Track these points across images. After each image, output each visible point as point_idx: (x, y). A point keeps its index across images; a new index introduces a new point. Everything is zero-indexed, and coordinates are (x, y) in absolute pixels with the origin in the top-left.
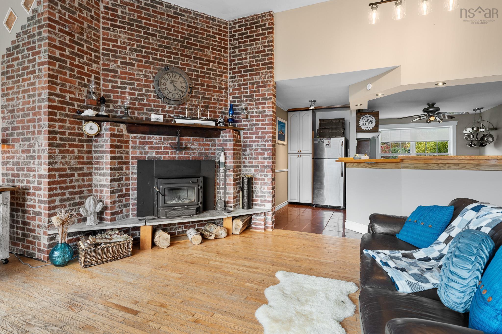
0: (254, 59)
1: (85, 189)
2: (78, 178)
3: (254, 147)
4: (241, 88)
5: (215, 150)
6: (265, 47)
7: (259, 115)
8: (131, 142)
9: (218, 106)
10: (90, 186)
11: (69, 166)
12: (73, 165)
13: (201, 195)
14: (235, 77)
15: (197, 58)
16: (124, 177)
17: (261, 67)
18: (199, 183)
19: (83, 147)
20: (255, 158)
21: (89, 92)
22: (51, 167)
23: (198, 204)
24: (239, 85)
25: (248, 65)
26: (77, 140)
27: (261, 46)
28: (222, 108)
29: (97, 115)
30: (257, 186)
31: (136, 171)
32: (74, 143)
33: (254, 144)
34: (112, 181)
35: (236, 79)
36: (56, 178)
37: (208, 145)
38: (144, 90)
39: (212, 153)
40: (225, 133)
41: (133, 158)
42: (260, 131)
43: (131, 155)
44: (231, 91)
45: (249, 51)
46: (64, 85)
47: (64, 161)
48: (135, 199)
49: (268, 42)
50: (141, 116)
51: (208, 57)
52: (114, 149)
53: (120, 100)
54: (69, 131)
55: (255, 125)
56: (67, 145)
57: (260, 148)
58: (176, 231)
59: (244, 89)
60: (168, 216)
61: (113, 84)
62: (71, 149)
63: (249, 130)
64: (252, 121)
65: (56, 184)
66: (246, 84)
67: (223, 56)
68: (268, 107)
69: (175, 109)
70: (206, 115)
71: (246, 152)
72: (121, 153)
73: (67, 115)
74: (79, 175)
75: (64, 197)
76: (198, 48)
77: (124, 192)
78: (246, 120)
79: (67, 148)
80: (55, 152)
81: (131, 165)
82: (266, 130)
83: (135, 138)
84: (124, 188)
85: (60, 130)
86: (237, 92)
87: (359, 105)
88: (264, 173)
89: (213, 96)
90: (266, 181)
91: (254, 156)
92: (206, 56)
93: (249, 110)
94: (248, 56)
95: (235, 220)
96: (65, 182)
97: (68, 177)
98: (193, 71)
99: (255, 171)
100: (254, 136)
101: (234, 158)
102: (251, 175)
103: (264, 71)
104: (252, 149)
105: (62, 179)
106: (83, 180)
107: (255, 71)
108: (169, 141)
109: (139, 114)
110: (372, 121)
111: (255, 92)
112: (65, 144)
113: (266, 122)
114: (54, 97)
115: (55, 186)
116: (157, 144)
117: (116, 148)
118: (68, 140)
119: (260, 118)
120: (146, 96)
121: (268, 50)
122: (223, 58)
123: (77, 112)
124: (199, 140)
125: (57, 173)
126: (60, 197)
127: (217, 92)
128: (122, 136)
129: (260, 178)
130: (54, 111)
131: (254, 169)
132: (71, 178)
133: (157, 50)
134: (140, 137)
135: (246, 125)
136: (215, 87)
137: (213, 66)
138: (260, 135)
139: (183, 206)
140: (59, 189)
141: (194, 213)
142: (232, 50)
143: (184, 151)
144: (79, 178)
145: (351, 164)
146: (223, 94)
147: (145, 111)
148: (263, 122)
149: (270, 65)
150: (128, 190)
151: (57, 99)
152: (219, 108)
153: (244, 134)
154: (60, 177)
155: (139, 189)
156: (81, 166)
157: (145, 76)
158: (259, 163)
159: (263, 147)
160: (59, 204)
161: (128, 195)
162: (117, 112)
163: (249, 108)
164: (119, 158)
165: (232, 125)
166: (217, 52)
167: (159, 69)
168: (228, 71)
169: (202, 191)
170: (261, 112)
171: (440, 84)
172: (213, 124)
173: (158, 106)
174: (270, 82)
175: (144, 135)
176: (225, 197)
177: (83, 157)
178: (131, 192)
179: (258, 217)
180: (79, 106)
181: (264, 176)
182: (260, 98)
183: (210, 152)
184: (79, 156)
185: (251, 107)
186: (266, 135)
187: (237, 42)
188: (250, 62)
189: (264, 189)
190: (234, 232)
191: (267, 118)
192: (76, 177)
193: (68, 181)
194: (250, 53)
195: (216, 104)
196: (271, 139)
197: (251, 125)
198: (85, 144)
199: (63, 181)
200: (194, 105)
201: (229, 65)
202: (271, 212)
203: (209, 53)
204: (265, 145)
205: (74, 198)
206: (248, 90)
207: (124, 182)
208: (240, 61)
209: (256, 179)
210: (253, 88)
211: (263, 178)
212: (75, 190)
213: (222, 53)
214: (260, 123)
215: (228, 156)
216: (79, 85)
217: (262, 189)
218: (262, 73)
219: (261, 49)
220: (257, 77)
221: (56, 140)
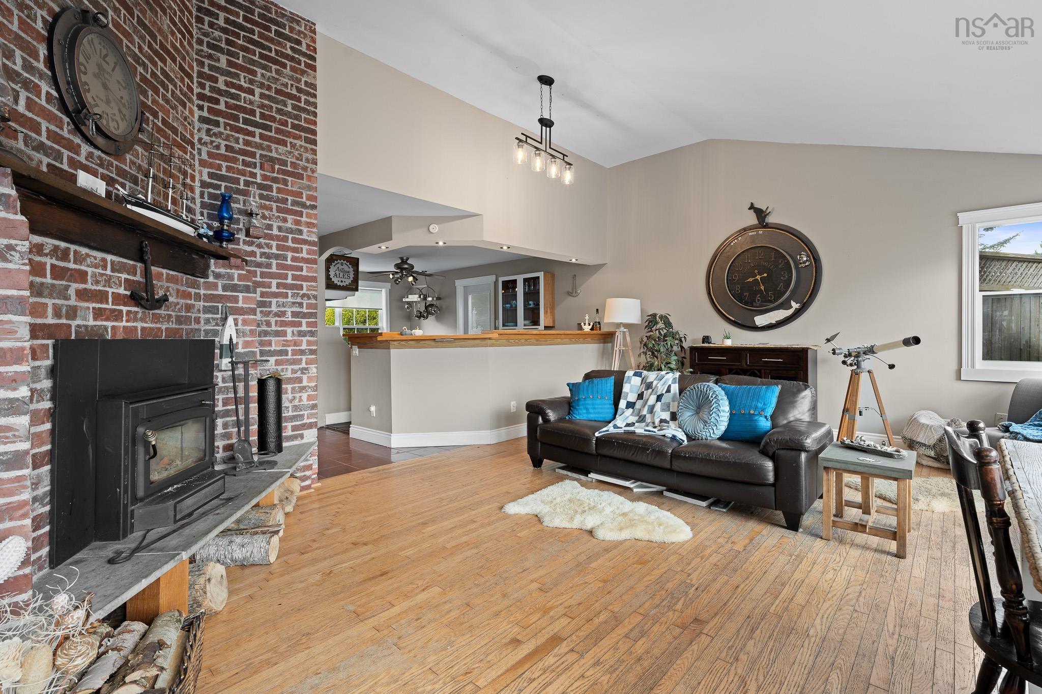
0: (274, 105)
3: (274, 308)
4: (236, 159)
7: (287, 237)
14: (216, 123)
15: (144, 26)
17: (289, 129)
20: (277, 334)
24: (230, 149)
25: (258, 110)
33: (274, 301)
35: (221, 129)
37: (190, 296)
39: (195, 320)
40: (224, 266)
42: (290, 273)
44: (204, 156)
45: (260, 78)
51: (164, 38)
55: (277, 257)
57: (289, 311)
59: (246, 164)
63: (259, 265)
64: (269, 246)
66: (251, 154)
67: (188, 53)
68: (309, 225)
78: (253, 242)
82: (304, 273)
83: (41, 250)
86: (224, 164)
88: (301, 366)
89: (173, 155)
90: (305, 383)
91: (274, 328)
92: (159, 30)
93: (260, 219)
94: (257, 90)
99: (277, 363)
100: (274, 282)
103: (298, 142)
104: (270, 312)
107: (277, 133)
108: (124, 277)
110: (348, 272)
111: (275, 180)
113: (304, 255)
116: (97, 282)
119: (290, 244)
120: (25, 85)
121: (307, 103)
122: (187, 58)
124: (177, 281)
127: (180, 147)
129: (290, 378)
131: (274, 358)
134: (55, 252)
135: (253, 254)
136: (176, 132)
137: (171, 69)
138: (289, 281)
142: (206, 49)
145: (403, 343)
146: (188, 157)
148: (296, 255)
149: (311, 136)
158: (287, 343)
159: (298, 310)
166: (178, 35)
168: (195, 100)
170: (291, 231)
174: (312, 171)
175: (63, 245)
181: (299, 372)
182: (289, 198)
185: (267, 213)
186: (305, 284)
187: (223, 36)
188: (263, 106)
189: (300, 400)
191: (305, 247)
194: (262, 84)
196: (315, 293)
197: (265, 255)
203: (166, 27)
204: (301, 305)
206: (258, 171)
208: (233, 91)
210: (271, 172)
211: (297, 378)
213: (186, 44)
214: (289, 254)
217: (296, 402)
218: (293, 146)
219: (289, 91)
220: (281, 149)
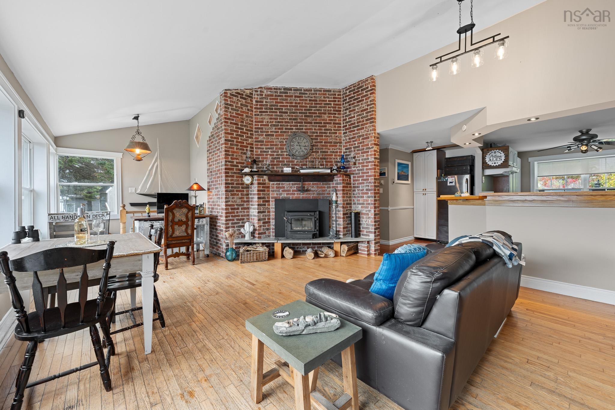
0: (360, 117)
1: (245, 218)
3: (361, 188)
4: (351, 141)
5: (330, 191)
6: (368, 106)
7: (364, 162)
8: (271, 187)
9: (333, 157)
10: (248, 215)
11: (236, 203)
12: (238, 202)
13: (318, 224)
14: (346, 133)
15: (317, 123)
16: (267, 211)
17: (365, 122)
18: (315, 216)
19: (244, 191)
20: (362, 197)
21: (247, 157)
22: (227, 204)
23: (315, 231)
24: (349, 139)
25: (356, 122)
26: (240, 187)
27: (365, 105)
28: (337, 158)
29: (251, 171)
30: (364, 220)
31: (274, 206)
32: (239, 189)
33: (361, 185)
34: (259, 212)
35: (348, 134)
36: (229, 210)
37: (325, 187)
38: (280, 152)
39: (327, 194)
40: (337, 177)
41: (272, 198)
42: (365, 175)
43: (271, 196)
44: (344, 144)
45: (356, 110)
46: (233, 155)
47: (233, 200)
48: (273, 225)
49: (370, 101)
50: (278, 169)
51: (325, 121)
53: (265, 160)
54: (236, 182)
55: (361, 170)
56: (235, 191)
57: (365, 188)
58: (301, 250)
59: (353, 141)
60: (293, 238)
61: (261, 150)
62: (237, 193)
63: (357, 174)
64: (359, 167)
66: (354, 137)
67: (338, 117)
68: (371, 155)
69: (301, 162)
70: (323, 165)
71: (355, 192)
72: (264, 195)
73: (235, 173)
74: (242, 209)
75: (233, 222)
76: (317, 115)
77: (267, 220)
78: (355, 167)
79: (235, 192)
80: (229, 195)
81: (271, 203)
82: (370, 174)
83: (273, 184)
84: (267, 218)
85: (231, 182)
86: (348, 144)
87: (467, 144)
88: (369, 209)
89: (330, 149)
90: (370, 216)
91: (360, 195)
92: (323, 120)
93: (356, 158)
94: (356, 115)
95: (342, 245)
96: (234, 213)
97: (236, 210)
98: (314, 133)
99: (362, 207)
100: (361, 179)
101: (343, 197)
102: (359, 211)
103: (367, 125)
105: (232, 211)
106: (244, 212)
107: (361, 126)
108: (296, 186)
109: (277, 168)
110: (500, 156)
111: (361, 143)
113: (370, 167)
114: (228, 163)
115: (229, 215)
116: (288, 188)
117: (261, 191)
118: (235, 187)
119: (365, 164)
120: (281, 155)
121: (370, 108)
122: (337, 119)
123: (240, 171)
124: (317, 184)
125: (230, 207)
126: (231, 222)
127: (333, 146)
128: (265, 184)
129: (365, 213)
130: (228, 171)
131: (361, 206)
133: (288, 122)
134: (277, 184)
135: (355, 170)
136: (331, 142)
137: (329, 127)
138: (365, 178)
139: (304, 231)
140: (231, 217)
141: (311, 238)
142: (344, 112)
143: (306, 193)
146: (338, 147)
147: (281, 166)
148: (367, 168)
149: (372, 120)
150: (269, 219)
151: (229, 164)
152: (334, 159)
153: (354, 177)
154: (231, 210)
155: (276, 219)
156: (243, 203)
157: (280, 142)
158: (364, 200)
159: (368, 188)
160: (231, 225)
161: (270, 222)
162: (263, 168)
163: (356, 157)
164: (264, 198)
165: (343, 171)
166: (332, 116)
167: (289, 136)
168: (342, 129)
169: (318, 221)
170: (365, 159)
171: (533, 119)
172: (329, 171)
173: (289, 162)
174: (372, 134)
175: (279, 182)
176: (336, 227)
177: (244, 198)
178: (271, 221)
179: (363, 245)
180: (241, 166)
181: (368, 211)
182: (365, 147)
183: (326, 193)
184: (242, 197)
185: (358, 155)
186: (370, 178)
187: (348, 104)
188: (357, 119)
190: (342, 254)
191: (370, 164)
192: (240, 210)
193: (236, 212)
194: (357, 112)
195: (332, 155)
196: (373, 181)
197: (358, 170)
198: (245, 190)
200: (314, 158)
201: (342, 124)
202: (374, 242)
203: (326, 117)
204: (368, 186)
205: (239, 223)
206: (356, 142)
207: (266, 214)
208: (350, 120)
209: (363, 214)
210: (360, 140)
211: (367, 213)
212: (239, 218)
213: (337, 116)
214: (365, 168)
215: (339, 195)
216: (241, 154)
217: (367, 222)
218: (366, 127)
219: (365, 108)
220: (363, 131)
221: (229, 188)
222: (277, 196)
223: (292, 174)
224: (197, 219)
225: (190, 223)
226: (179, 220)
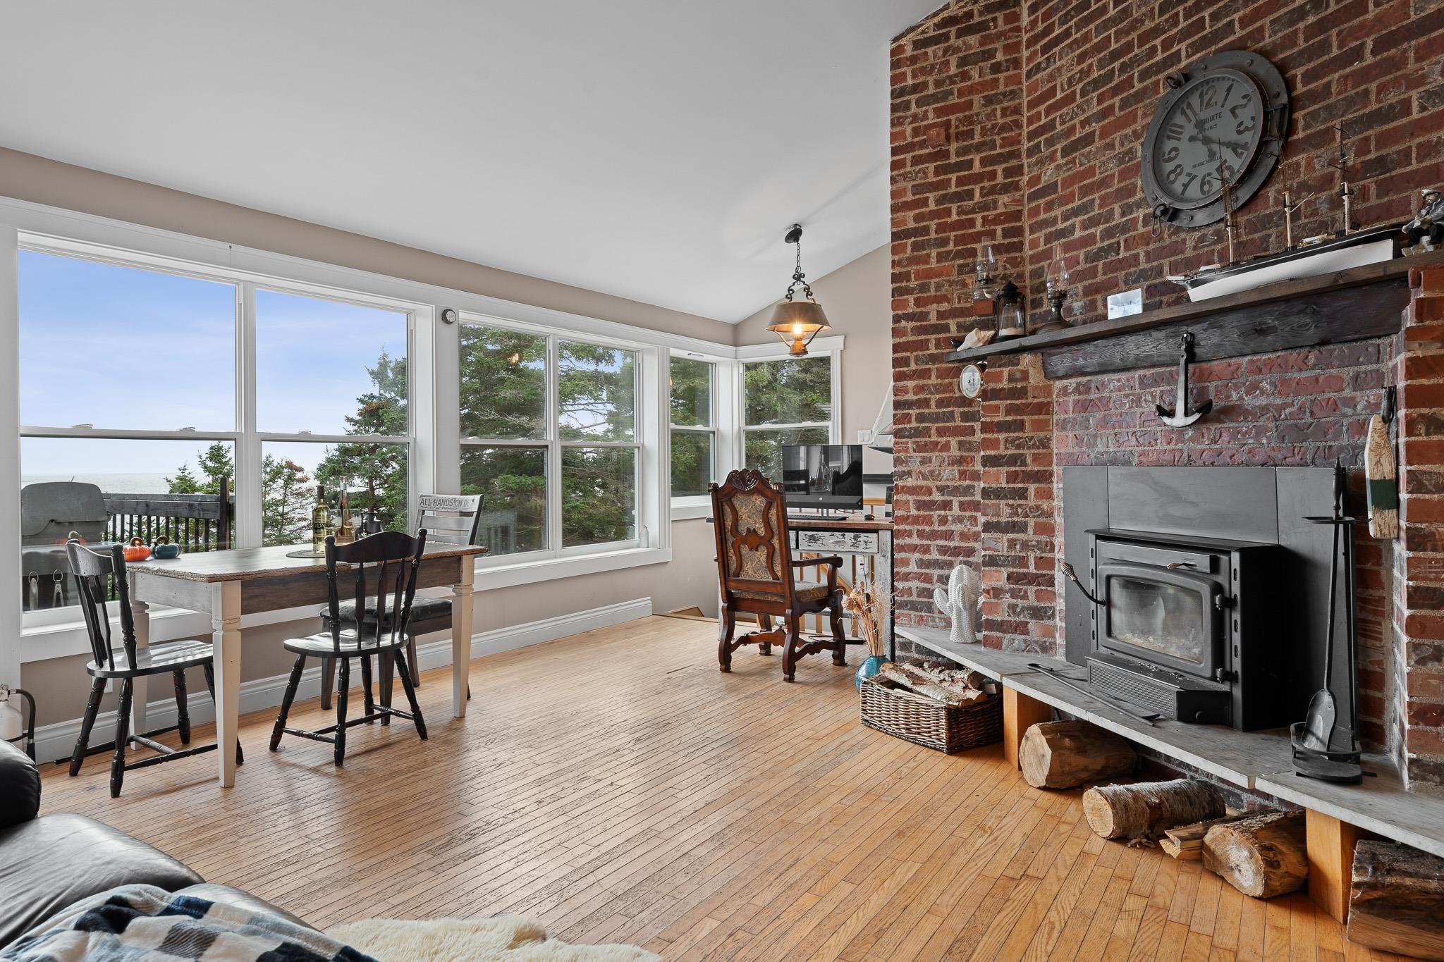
2: (960, 513)
8: (1055, 408)
11: (939, 483)
12: (947, 480)
16: (1031, 522)
18: (1218, 580)
19: (971, 431)
22: (900, 483)
26: (957, 415)
32: (950, 424)
34: (987, 527)
36: (908, 509)
38: (1117, 212)
41: (1061, 459)
43: (1055, 451)
46: (924, 288)
47: (926, 469)
52: (995, 436)
54: (938, 396)
56: (933, 431)
61: (1048, 230)
62: (943, 440)
65: (908, 524)
72: (1018, 447)
73: (933, 359)
75: (926, 557)
77: (1032, 569)
79: (934, 438)
80: (907, 450)
81: (1054, 485)
83: (1064, 392)
84: (1031, 555)
85: (918, 397)
96: (928, 520)
97: (936, 510)
105: (922, 513)
108: (1159, 390)
112: (928, 429)
114: (903, 323)
115: (907, 528)
116: (1122, 405)
117: (1000, 431)
118: (935, 418)
123: (951, 347)
124: (1284, 367)
125: (910, 498)
126: (917, 556)
128: (1022, 393)
130: (904, 354)
132: (943, 513)
133: (1155, 32)
134: (1077, 389)
140: (915, 536)
144: (963, 513)
151: (910, 325)
154: (918, 508)
156: (968, 482)
157: (1121, 161)
160: (916, 570)
161: (1049, 580)
164: (1013, 460)
169: (1236, 618)
172: (1378, 255)
175: (1085, 380)
177: (972, 459)
178: (1057, 573)
180: (957, 327)
183: (1345, 421)
184: (962, 457)
192: (956, 510)
193: (935, 519)
199: (924, 517)
207: (1031, 536)
212: (952, 544)
216: (960, 273)
221: (909, 422)
222: (1076, 449)
223: (1144, 321)
224: (852, 535)
225: (776, 542)
226: (748, 530)
